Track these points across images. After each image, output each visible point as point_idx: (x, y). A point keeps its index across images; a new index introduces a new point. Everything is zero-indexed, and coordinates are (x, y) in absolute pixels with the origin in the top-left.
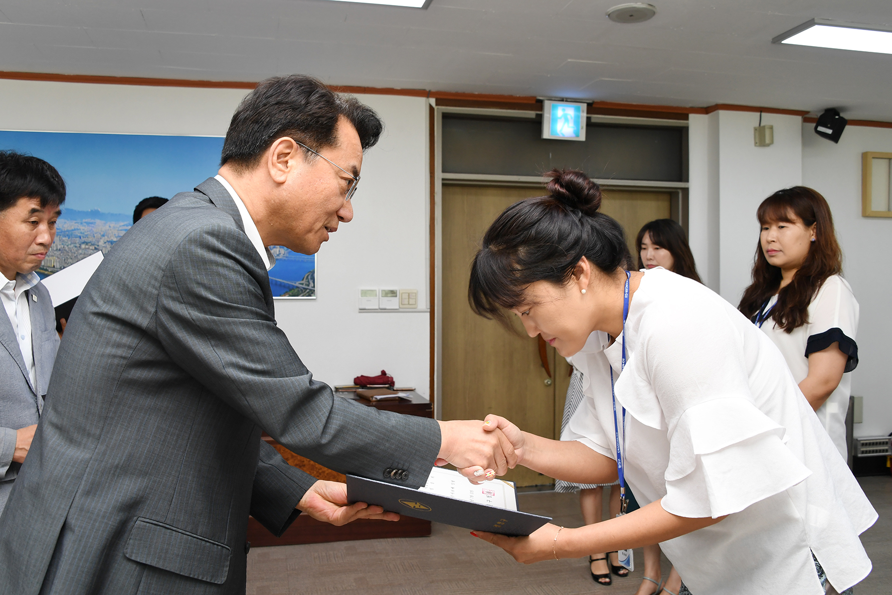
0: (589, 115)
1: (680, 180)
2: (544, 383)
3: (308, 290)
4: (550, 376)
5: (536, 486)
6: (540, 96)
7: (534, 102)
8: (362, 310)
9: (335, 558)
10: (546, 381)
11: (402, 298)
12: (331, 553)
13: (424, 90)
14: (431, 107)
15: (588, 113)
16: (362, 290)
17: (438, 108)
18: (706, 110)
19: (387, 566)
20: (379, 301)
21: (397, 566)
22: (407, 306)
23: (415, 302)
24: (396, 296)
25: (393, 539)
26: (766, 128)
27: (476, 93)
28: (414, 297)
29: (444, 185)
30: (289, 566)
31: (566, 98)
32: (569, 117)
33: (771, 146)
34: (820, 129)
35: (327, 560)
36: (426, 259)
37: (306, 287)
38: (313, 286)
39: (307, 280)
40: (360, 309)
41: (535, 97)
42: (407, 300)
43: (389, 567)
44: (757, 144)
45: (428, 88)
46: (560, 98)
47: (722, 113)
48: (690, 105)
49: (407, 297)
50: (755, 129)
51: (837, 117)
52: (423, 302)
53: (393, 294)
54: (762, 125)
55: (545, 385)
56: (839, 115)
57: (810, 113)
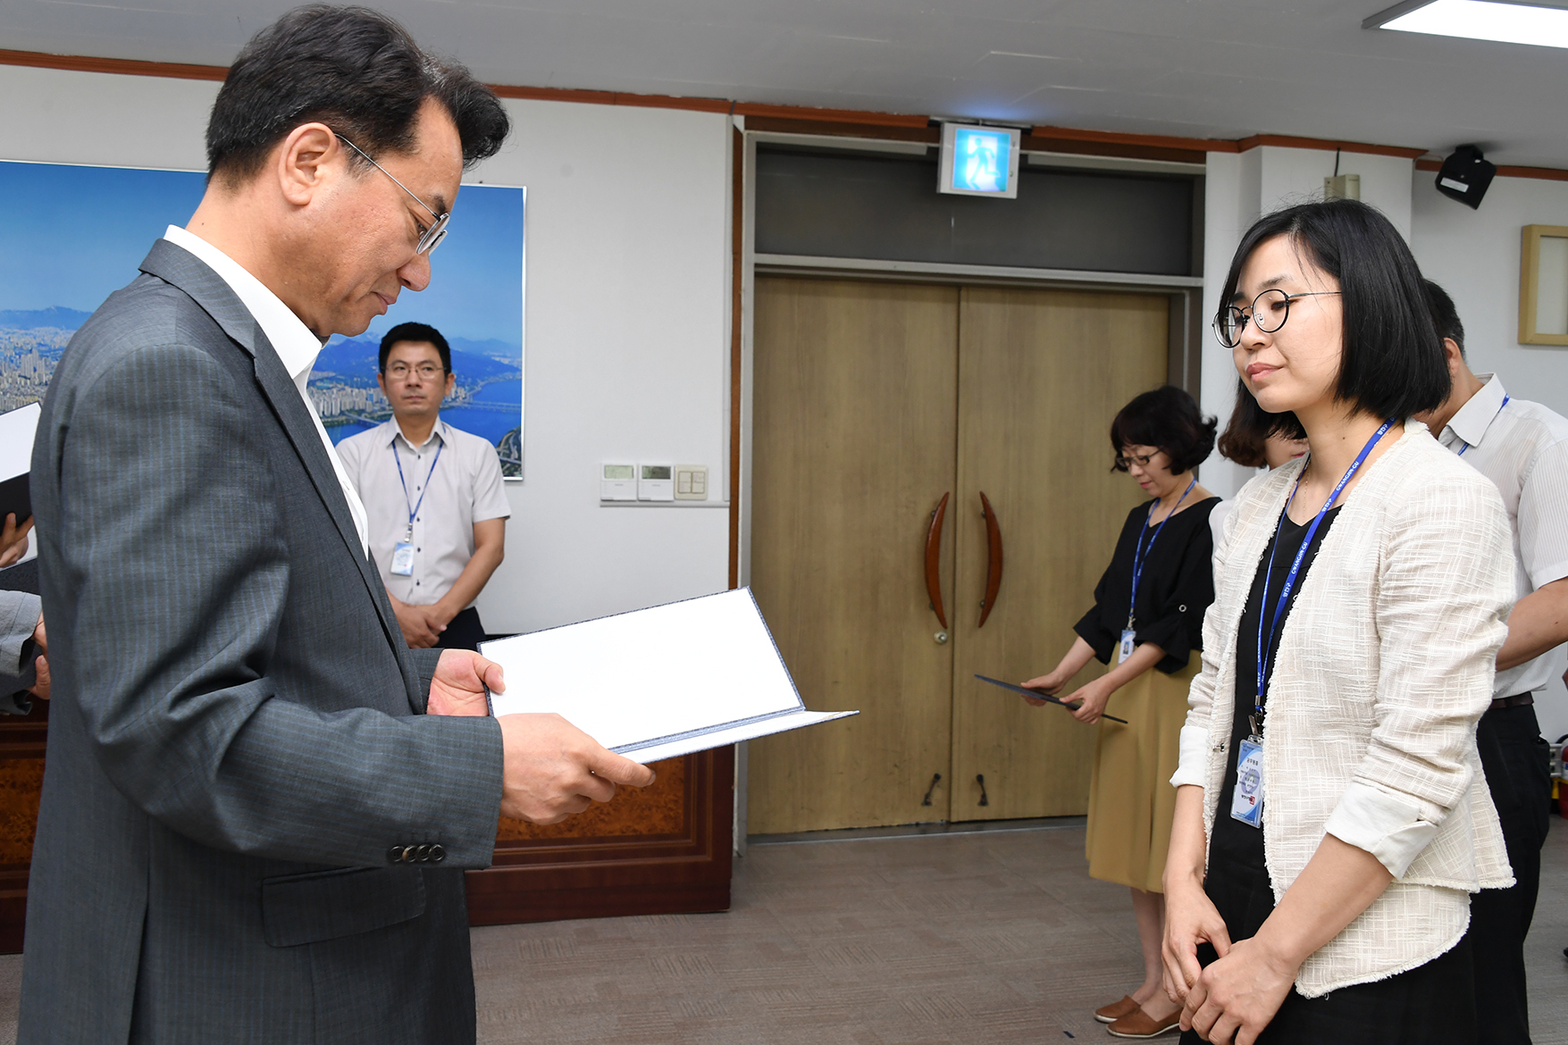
0: (1024, 152)
1: (1188, 274)
2: (934, 638)
3: (508, 465)
4: (945, 626)
5: (917, 824)
6: (935, 116)
7: (925, 126)
8: (607, 502)
9: (557, 948)
10: (937, 636)
11: (679, 482)
12: (551, 940)
13: (725, 100)
14: (736, 130)
15: (1022, 148)
16: (606, 466)
17: (748, 134)
18: (1238, 145)
19: (653, 964)
20: (638, 485)
21: (672, 964)
22: (690, 497)
23: (704, 488)
24: (669, 478)
25: (661, 916)
26: (1347, 180)
27: (820, 108)
28: (702, 480)
29: (757, 275)
31: (984, 120)
32: (988, 154)
34: (1446, 182)
35: (545, 952)
36: (724, 410)
37: (505, 459)
38: (517, 457)
39: (507, 447)
40: (603, 501)
41: (927, 117)
42: (689, 485)
43: (655, 965)
45: (731, 98)
46: (973, 119)
47: (1267, 151)
48: (1206, 136)
49: (690, 480)
50: (1327, 182)
51: (1478, 161)
52: (718, 490)
53: (661, 473)
54: (1339, 174)
55: (937, 643)
56: (1481, 157)
57: (1428, 153)
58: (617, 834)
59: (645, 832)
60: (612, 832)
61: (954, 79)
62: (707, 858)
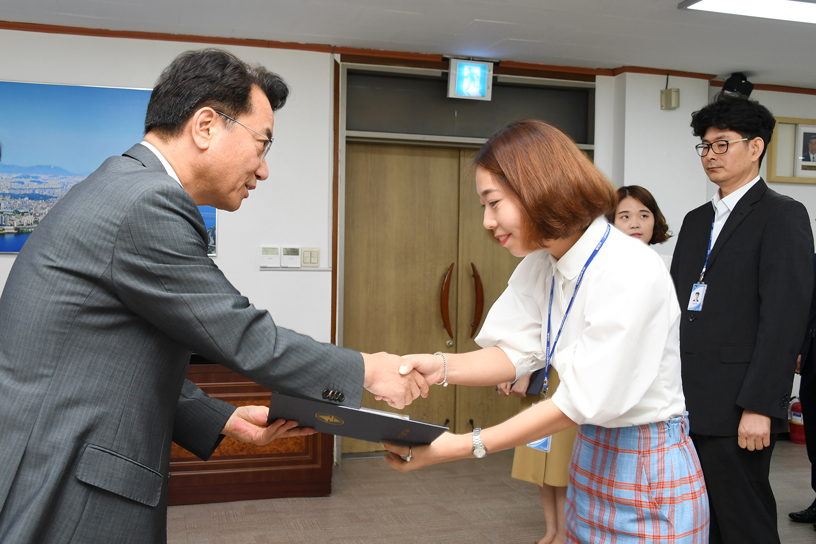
0: (495, 75)
1: (586, 143)
2: (446, 344)
4: (452, 337)
6: (446, 55)
7: (440, 60)
8: (264, 268)
9: (234, 517)
10: (448, 342)
11: (304, 257)
12: (231, 511)
13: (330, 45)
14: (336, 62)
15: (494, 73)
16: (264, 248)
17: (342, 64)
18: (613, 72)
19: (287, 525)
20: (281, 258)
21: (298, 525)
22: (309, 265)
23: (318, 260)
24: (298, 255)
25: (293, 499)
26: (672, 91)
27: (382, 50)
28: (317, 256)
29: (347, 142)
30: (187, 525)
31: (473, 57)
32: (475, 76)
33: (677, 109)
35: (227, 519)
36: (329, 217)
38: (213, 243)
40: (261, 267)
41: (442, 55)
42: (310, 259)
43: (289, 525)
44: (663, 108)
45: (333, 44)
46: (467, 57)
47: (629, 75)
48: (595, 67)
49: (310, 256)
50: (662, 92)
51: (743, 82)
52: (326, 262)
53: (294, 252)
54: (668, 88)
55: (447, 346)
56: (745, 79)
57: (717, 77)
58: (268, 453)
59: (283, 452)
60: (265, 452)
61: (456, 35)
62: (318, 466)
